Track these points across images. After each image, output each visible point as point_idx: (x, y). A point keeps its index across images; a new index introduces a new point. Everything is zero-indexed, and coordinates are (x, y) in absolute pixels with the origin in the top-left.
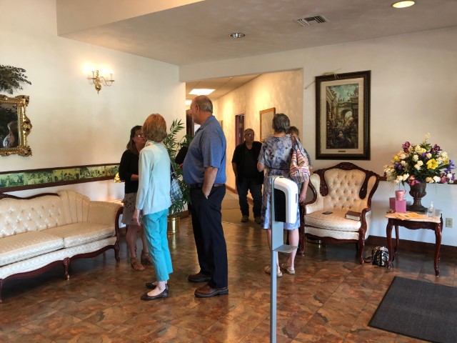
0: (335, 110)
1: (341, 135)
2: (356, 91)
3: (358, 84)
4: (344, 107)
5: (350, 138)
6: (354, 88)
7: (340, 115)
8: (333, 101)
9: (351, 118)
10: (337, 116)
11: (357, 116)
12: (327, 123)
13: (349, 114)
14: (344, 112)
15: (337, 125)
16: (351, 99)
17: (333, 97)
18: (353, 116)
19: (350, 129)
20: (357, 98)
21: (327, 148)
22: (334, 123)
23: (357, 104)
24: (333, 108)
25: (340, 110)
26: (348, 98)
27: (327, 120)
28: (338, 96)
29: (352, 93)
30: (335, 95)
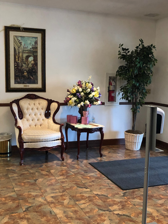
0: (21, 54)
1: (25, 74)
2: (36, 43)
3: (37, 38)
4: (27, 53)
5: (32, 76)
6: (35, 40)
7: (24, 58)
8: (19, 47)
9: (33, 62)
10: (22, 60)
11: (37, 60)
12: (15, 64)
13: (31, 59)
14: (28, 57)
15: (22, 66)
16: (33, 48)
17: (19, 45)
18: (34, 60)
19: (32, 69)
20: (37, 48)
21: (15, 83)
22: (20, 64)
23: (37, 52)
24: (19, 53)
25: (25, 55)
26: (31, 47)
27: (15, 62)
28: (23, 44)
29: (33, 43)
30: (21, 43)
